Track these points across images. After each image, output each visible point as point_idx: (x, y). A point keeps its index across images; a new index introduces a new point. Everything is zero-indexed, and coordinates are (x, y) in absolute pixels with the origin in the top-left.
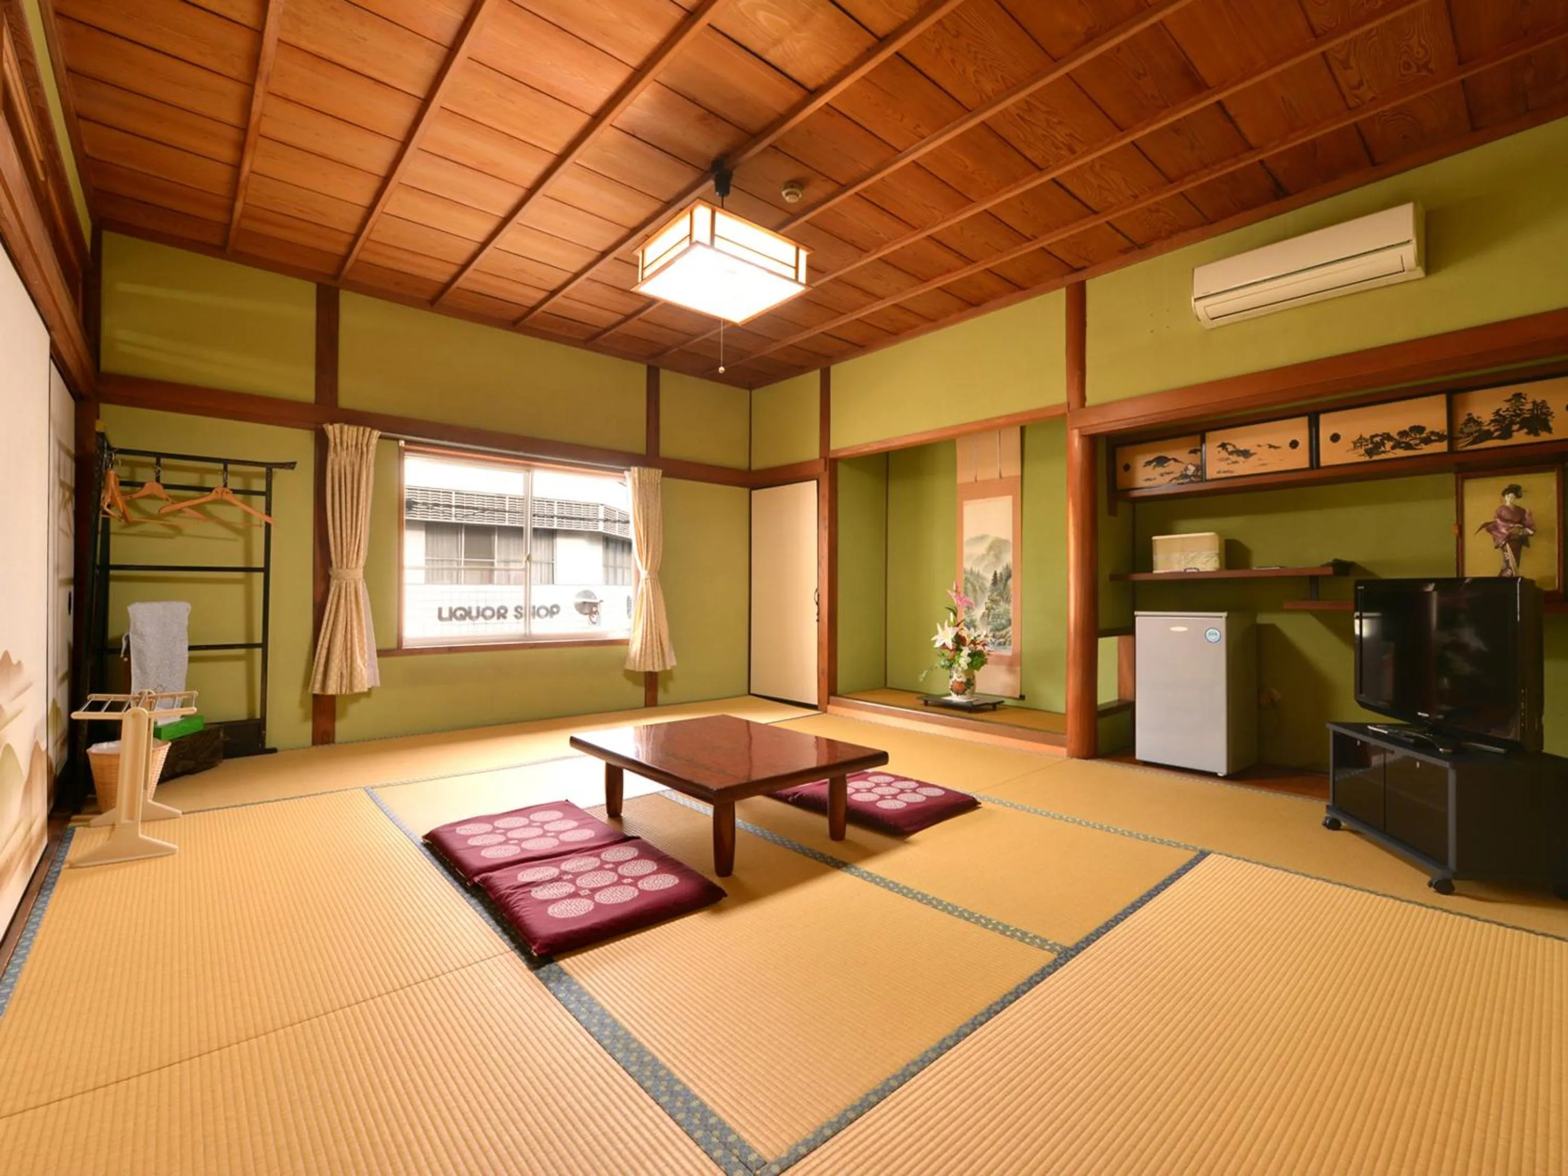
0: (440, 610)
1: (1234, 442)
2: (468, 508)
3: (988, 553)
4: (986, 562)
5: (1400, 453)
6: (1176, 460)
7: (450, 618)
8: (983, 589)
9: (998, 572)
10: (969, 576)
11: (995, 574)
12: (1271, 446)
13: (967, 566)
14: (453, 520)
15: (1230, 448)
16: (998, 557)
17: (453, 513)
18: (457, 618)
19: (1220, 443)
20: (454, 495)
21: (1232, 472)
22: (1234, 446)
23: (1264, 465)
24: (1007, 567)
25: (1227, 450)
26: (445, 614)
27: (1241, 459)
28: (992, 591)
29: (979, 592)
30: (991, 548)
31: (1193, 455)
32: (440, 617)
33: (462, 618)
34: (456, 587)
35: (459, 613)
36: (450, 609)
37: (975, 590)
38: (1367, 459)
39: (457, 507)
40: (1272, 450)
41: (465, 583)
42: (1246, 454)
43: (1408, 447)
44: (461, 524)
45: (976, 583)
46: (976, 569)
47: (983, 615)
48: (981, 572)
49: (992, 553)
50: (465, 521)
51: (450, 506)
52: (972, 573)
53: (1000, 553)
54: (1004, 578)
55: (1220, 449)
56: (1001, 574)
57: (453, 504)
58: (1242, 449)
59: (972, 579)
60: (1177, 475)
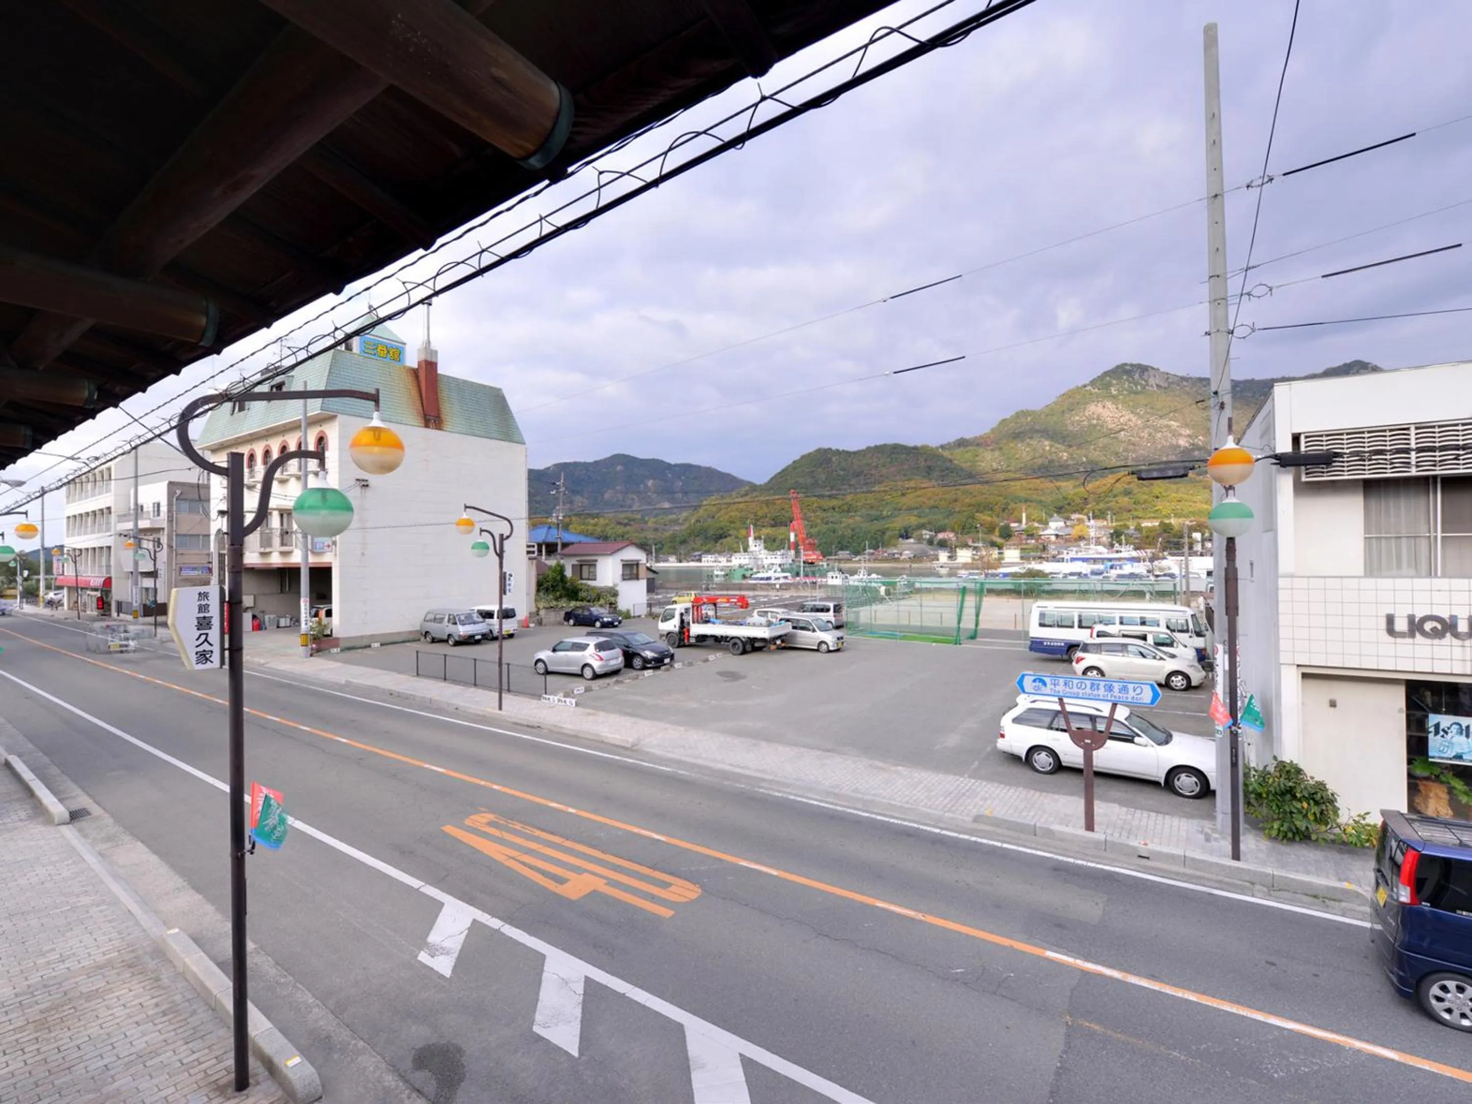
0: (1390, 620)
2: (1443, 449)
7: (1411, 634)
14: (1414, 472)
17: (1413, 461)
18: (1424, 634)
20: (1413, 431)
26: (1401, 625)
32: (1391, 630)
33: (1437, 634)
34: (1423, 583)
35: (1428, 626)
36: (1411, 619)
39: (1419, 450)
41: (1444, 576)
44: (1435, 477)
50: (1439, 471)
51: (1407, 451)
57: (1413, 446)
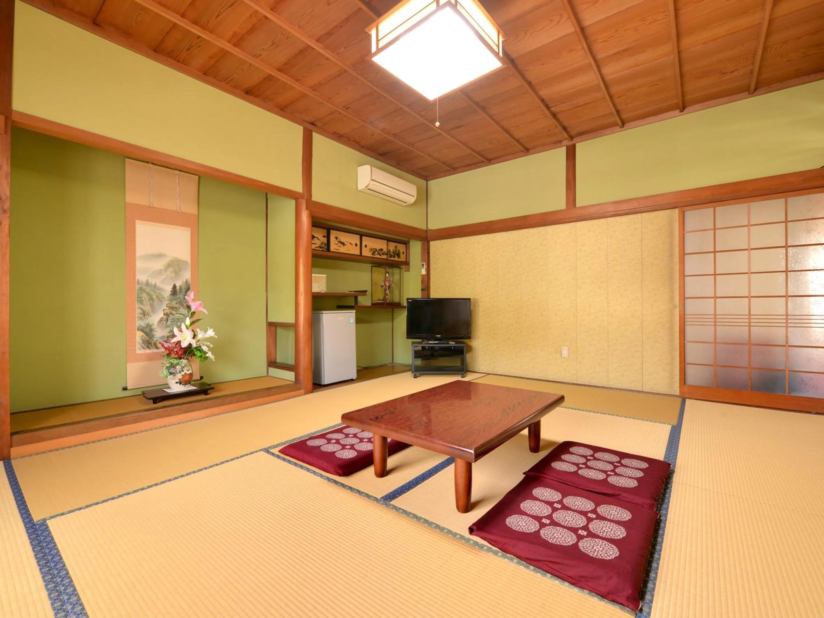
1: (339, 237)
3: (166, 269)
4: (164, 276)
5: (378, 256)
6: (318, 239)
8: (160, 299)
9: (178, 285)
10: (144, 287)
11: (175, 287)
12: (350, 244)
13: (142, 277)
15: (339, 240)
16: (177, 273)
19: (335, 237)
21: (339, 250)
22: (340, 240)
23: (348, 250)
24: (187, 281)
25: (337, 240)
27: (342, 246)
28: (171, 300)
29: (156, 300)
30: (169, 265)
31: (324, 238)
37: (151, 299)
38: (372, 256)
40: (350, 245)
42: (343, 244)
43: (380, 255)
45: (152, 293)
46: (152, 281)
47: (161, 320)
48: (158, 284)
49: (171, 269)
52: (147, 284)
53: (180, 270)
54: (184, 290)
55: (335, 239)
56: (180, 287)
58: (342, 241)
59: (148, 289)
60: (318, 246)
